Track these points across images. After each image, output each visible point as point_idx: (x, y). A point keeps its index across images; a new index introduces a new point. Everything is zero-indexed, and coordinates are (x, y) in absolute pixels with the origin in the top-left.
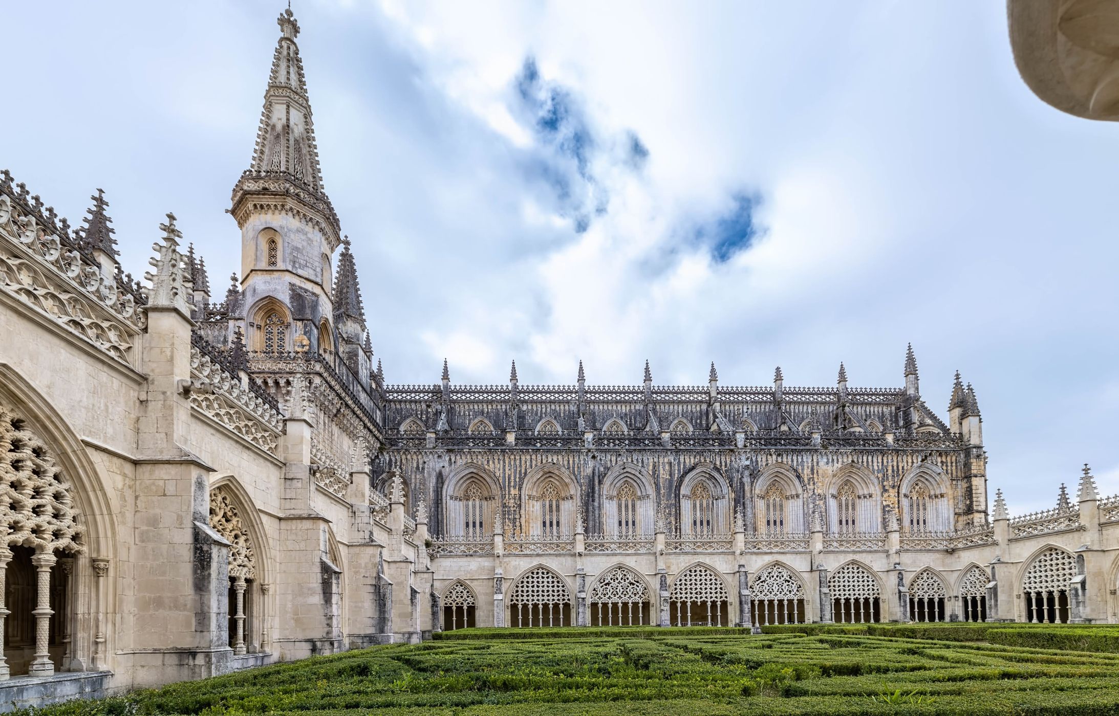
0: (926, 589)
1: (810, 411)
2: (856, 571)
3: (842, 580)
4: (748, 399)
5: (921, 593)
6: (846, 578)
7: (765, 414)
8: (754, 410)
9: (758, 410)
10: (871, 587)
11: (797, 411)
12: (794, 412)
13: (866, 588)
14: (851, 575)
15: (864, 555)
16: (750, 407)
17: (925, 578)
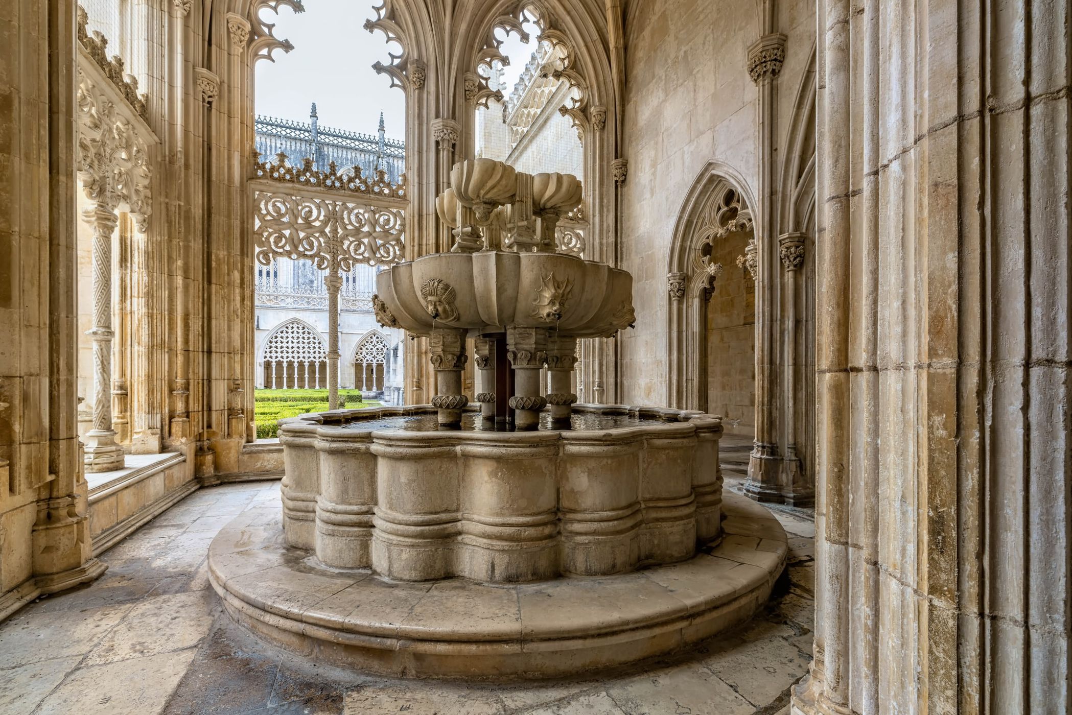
0: (375, 354)
1: (349, 157)
2: (301, 331)
3: (285, 341)
4: (284, 133)
5: (369, 357)
6: (290, 339)
7: (301, 153)
8: (288, 147)
9: (293, 148)
10: (317, 349)
11: (335, 155)
12: (333, 156)
13: (312, 351)
14: (295, 335)
15: (308, 313)
16: (284, 142)
17: (374, 342)
